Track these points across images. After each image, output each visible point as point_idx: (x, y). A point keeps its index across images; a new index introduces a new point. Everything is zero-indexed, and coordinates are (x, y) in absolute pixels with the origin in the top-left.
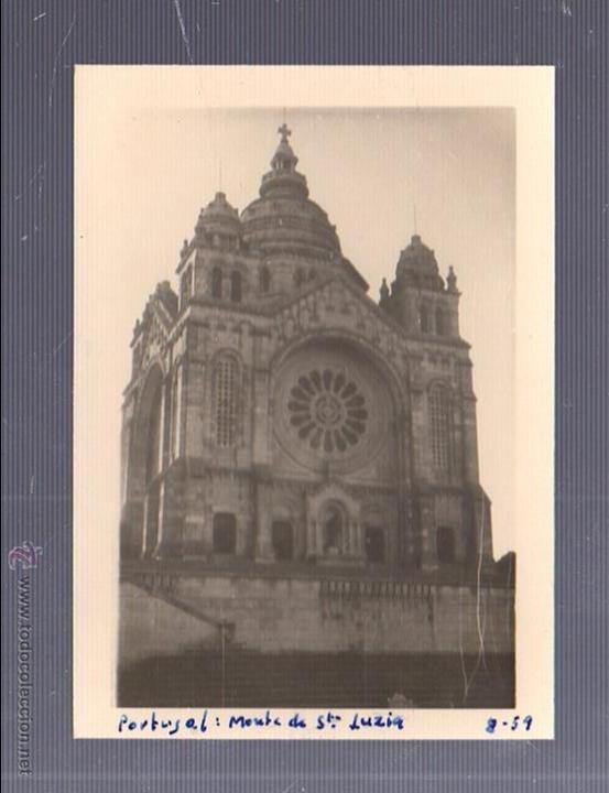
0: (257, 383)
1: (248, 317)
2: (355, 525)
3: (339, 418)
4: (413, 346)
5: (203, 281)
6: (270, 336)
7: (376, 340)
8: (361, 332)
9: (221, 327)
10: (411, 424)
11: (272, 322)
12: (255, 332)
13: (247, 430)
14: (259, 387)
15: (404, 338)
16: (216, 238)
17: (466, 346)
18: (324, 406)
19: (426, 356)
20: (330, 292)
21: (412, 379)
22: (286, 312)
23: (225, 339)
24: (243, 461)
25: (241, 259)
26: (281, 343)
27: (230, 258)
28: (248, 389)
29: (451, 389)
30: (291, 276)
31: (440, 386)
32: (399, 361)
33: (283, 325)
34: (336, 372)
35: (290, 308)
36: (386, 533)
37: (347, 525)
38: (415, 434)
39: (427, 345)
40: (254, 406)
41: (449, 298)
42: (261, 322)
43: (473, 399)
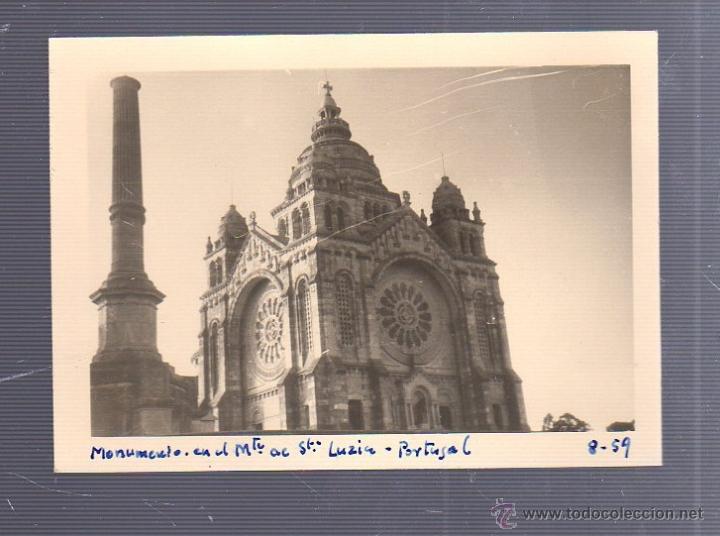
0: (367, 296)
1: (355, 245)
2: (435, 406)
3: (414, 320)
4: (461, 264)
5: (321, 217)
6: (370, 259)
7: (437, 261)
8: (426, 254)
9: (338, 253)
10: (467, 325)
11: (369, 248)
12: (361, 257)
13: (362, 333)
14: (369, 299)
15: (455, 259)
16: (325, 181)
17: (492, 264)
18: (403, 310)
19: (469, 271)
20: (405, 224)
21: (463, 290)
22: (378, 240)
23: (342, 262)
24: (363, 358)
25: (343, 198)
26: (377, 264)
27: (336, 198)
28: (360, 301)
29: (487, 296)
30: (362, 209)
31: (479, 294)
32: (453, 276)
33: (377, 250)
34: (409, 284)
35: (380, 237)
36: (452, 411)
37: (430, 405)
38: (471, 333)
39: (470, 264)
40: (366, 314)
41: (478, 227)
42: (362, 248)
43: (502, 304)
